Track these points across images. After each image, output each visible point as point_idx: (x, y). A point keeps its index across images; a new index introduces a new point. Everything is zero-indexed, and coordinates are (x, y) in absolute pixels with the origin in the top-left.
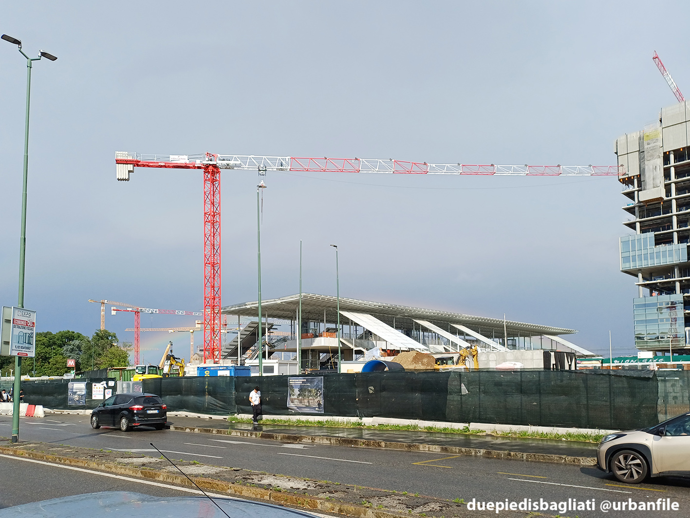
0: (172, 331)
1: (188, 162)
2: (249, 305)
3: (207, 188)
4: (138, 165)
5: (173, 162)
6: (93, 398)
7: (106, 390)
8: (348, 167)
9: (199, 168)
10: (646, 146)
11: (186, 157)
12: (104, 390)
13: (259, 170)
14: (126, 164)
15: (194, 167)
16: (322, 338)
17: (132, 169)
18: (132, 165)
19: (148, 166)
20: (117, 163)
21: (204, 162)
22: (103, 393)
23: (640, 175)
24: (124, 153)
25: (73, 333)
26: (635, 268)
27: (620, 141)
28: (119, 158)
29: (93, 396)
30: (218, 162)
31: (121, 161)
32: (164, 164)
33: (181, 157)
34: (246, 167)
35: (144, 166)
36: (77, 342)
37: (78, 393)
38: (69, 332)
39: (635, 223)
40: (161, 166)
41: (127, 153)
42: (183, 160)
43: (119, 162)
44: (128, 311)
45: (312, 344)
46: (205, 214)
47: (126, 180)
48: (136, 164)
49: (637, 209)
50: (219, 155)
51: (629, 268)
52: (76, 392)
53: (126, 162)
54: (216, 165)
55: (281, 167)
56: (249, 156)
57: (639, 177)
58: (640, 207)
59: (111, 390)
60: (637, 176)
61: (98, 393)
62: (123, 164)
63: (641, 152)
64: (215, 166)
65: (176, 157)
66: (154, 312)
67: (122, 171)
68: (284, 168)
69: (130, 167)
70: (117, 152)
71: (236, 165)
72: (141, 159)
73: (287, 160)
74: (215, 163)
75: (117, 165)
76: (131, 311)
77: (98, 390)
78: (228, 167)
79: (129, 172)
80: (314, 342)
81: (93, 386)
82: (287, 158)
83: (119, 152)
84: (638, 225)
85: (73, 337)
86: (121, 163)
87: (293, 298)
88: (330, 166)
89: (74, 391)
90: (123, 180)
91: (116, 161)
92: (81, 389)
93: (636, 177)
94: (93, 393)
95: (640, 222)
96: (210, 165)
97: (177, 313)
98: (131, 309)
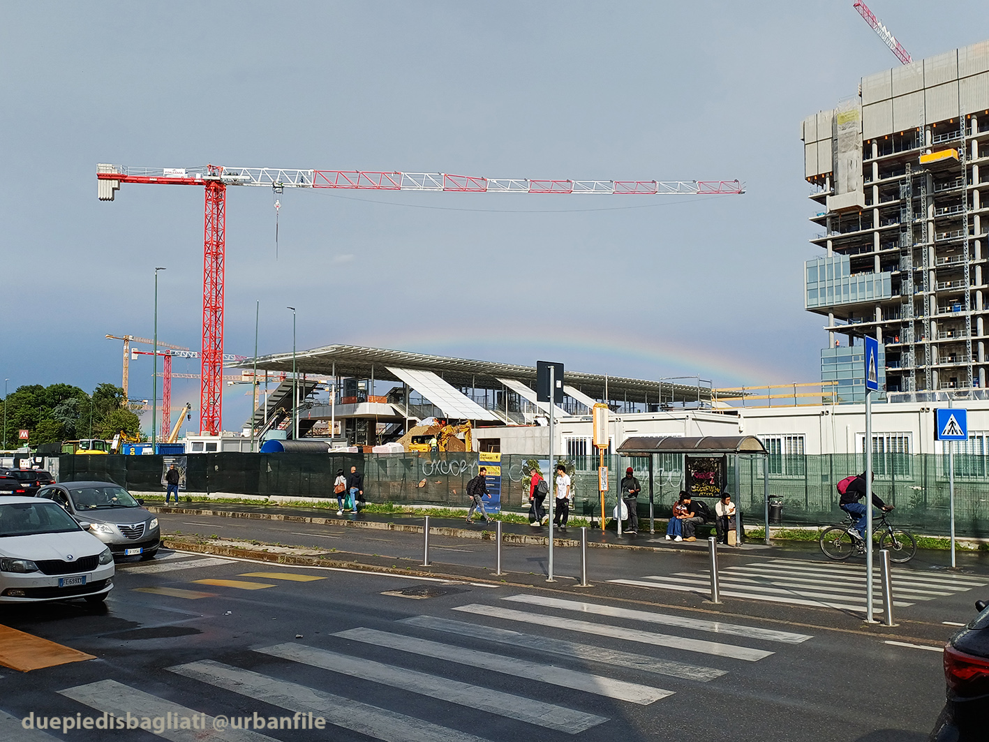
1: (186, 176)
3: (208, 211)
4: (125, 181)
5: (168, 176)
8: (385, 183)
9: (199, 184)
10: (840, 132)
11: (183, 171)
13: (274, 187)
14: (109, 179)
15: (195, 183)
16: (367, 404)
17: (117, 186)
18: (117, 181)
19: (138, 182)
20: (99, 179)
21: (204, 178)
23: (832, 172)
24: (108, 165)
25: (70, 387)
26: (824, 305)
27: (808, 123)
28: (101, 172)
30: (222, 177)
31: (103, 176)
32: (156, 180)
33: (178, 170)
34: (258, 183)
35: (132, 181)
36: (72, 401)
38: (64, 386)
39: (825, 241)
40: (153, 182)
41: (111, 165)
42: (181, 173)
43: (101, 177)
46: (206, 243)
47: (109, 200)
48: (122, 179)
49: (828, 220)
50: (224, 168)
51: (817, 306)
53: (110, 177)
54: (219, 180)
55: (301, 184)
56: (262, 169)
57: (832, 175)
58: (832, 218)
60: (829, 173)
62: (107, 179)
63: (834, 140)
64: (219, 183)
65: (171, 170)
67: (105, 188)
68: (306, 184)
69: (115, 183)
70: (99, 165)
71: (245, 181)
72: (129, 173)
73: (309, 174)
74: (218, 178)
75: (99, 180)
78: (235, 183)
79: (114, 189)
82: (309, 171)
83: (102, 165)
84: (830, 244)
85: (69, 393)
86: (104, 179)
88: (363, 182)
90: (106, 199)
91: (98, 176)
93: (828, 175)
95: (833, 240)
96: (213, 181)
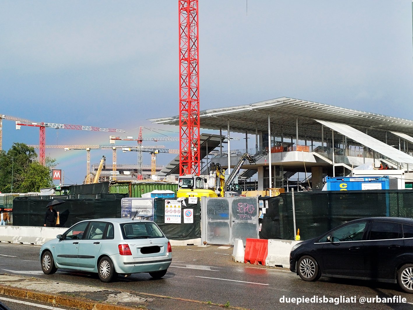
0: (68, 149)
2: (211, 112)
6: (166, 221)
7: (185, 210)
12: (182, 209)
16: (296, 153)
22: (180, 214)
29: (166, 218)
37: (141, 214)
44: (33, 126)
45: (282, 159)
52: (137, 213)
59: (192, 210)
61: (173, 214)
66: (60, 128)
76: (36, 126)
77: (173, 209)
80: (285, 156)
81: (166, 204)
87: (267, 104)
89: (133, 210)
92: (145, 208)
94: (166, 214)
97: (84, 129)
98: (36, 124)
